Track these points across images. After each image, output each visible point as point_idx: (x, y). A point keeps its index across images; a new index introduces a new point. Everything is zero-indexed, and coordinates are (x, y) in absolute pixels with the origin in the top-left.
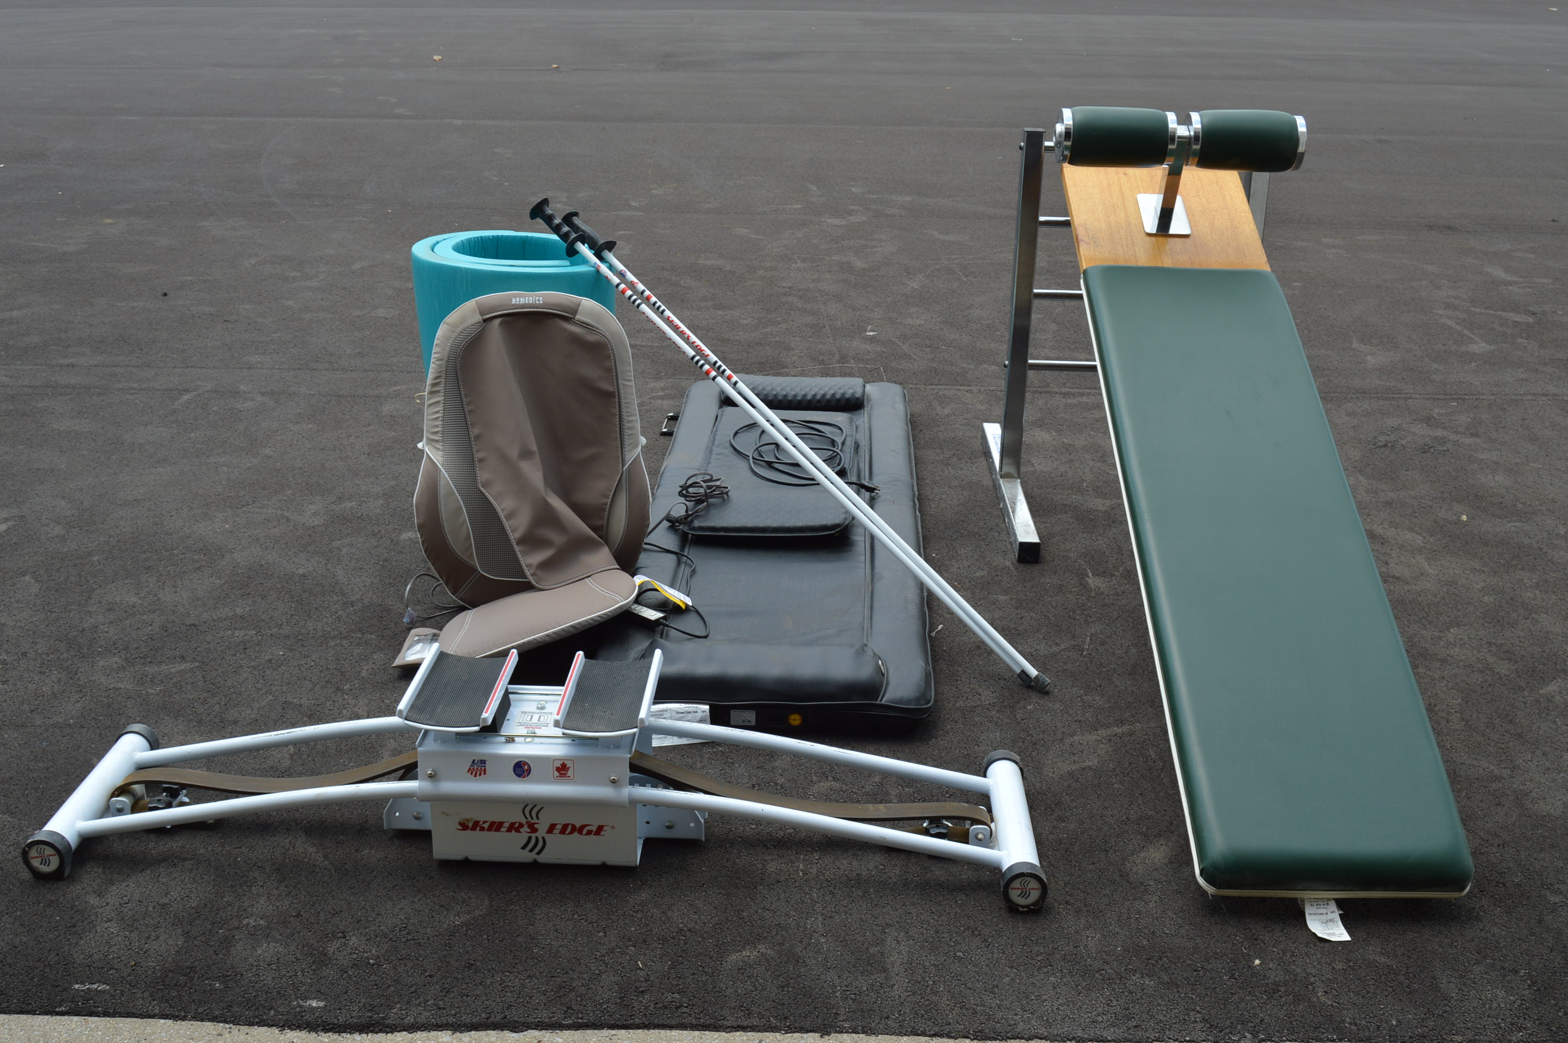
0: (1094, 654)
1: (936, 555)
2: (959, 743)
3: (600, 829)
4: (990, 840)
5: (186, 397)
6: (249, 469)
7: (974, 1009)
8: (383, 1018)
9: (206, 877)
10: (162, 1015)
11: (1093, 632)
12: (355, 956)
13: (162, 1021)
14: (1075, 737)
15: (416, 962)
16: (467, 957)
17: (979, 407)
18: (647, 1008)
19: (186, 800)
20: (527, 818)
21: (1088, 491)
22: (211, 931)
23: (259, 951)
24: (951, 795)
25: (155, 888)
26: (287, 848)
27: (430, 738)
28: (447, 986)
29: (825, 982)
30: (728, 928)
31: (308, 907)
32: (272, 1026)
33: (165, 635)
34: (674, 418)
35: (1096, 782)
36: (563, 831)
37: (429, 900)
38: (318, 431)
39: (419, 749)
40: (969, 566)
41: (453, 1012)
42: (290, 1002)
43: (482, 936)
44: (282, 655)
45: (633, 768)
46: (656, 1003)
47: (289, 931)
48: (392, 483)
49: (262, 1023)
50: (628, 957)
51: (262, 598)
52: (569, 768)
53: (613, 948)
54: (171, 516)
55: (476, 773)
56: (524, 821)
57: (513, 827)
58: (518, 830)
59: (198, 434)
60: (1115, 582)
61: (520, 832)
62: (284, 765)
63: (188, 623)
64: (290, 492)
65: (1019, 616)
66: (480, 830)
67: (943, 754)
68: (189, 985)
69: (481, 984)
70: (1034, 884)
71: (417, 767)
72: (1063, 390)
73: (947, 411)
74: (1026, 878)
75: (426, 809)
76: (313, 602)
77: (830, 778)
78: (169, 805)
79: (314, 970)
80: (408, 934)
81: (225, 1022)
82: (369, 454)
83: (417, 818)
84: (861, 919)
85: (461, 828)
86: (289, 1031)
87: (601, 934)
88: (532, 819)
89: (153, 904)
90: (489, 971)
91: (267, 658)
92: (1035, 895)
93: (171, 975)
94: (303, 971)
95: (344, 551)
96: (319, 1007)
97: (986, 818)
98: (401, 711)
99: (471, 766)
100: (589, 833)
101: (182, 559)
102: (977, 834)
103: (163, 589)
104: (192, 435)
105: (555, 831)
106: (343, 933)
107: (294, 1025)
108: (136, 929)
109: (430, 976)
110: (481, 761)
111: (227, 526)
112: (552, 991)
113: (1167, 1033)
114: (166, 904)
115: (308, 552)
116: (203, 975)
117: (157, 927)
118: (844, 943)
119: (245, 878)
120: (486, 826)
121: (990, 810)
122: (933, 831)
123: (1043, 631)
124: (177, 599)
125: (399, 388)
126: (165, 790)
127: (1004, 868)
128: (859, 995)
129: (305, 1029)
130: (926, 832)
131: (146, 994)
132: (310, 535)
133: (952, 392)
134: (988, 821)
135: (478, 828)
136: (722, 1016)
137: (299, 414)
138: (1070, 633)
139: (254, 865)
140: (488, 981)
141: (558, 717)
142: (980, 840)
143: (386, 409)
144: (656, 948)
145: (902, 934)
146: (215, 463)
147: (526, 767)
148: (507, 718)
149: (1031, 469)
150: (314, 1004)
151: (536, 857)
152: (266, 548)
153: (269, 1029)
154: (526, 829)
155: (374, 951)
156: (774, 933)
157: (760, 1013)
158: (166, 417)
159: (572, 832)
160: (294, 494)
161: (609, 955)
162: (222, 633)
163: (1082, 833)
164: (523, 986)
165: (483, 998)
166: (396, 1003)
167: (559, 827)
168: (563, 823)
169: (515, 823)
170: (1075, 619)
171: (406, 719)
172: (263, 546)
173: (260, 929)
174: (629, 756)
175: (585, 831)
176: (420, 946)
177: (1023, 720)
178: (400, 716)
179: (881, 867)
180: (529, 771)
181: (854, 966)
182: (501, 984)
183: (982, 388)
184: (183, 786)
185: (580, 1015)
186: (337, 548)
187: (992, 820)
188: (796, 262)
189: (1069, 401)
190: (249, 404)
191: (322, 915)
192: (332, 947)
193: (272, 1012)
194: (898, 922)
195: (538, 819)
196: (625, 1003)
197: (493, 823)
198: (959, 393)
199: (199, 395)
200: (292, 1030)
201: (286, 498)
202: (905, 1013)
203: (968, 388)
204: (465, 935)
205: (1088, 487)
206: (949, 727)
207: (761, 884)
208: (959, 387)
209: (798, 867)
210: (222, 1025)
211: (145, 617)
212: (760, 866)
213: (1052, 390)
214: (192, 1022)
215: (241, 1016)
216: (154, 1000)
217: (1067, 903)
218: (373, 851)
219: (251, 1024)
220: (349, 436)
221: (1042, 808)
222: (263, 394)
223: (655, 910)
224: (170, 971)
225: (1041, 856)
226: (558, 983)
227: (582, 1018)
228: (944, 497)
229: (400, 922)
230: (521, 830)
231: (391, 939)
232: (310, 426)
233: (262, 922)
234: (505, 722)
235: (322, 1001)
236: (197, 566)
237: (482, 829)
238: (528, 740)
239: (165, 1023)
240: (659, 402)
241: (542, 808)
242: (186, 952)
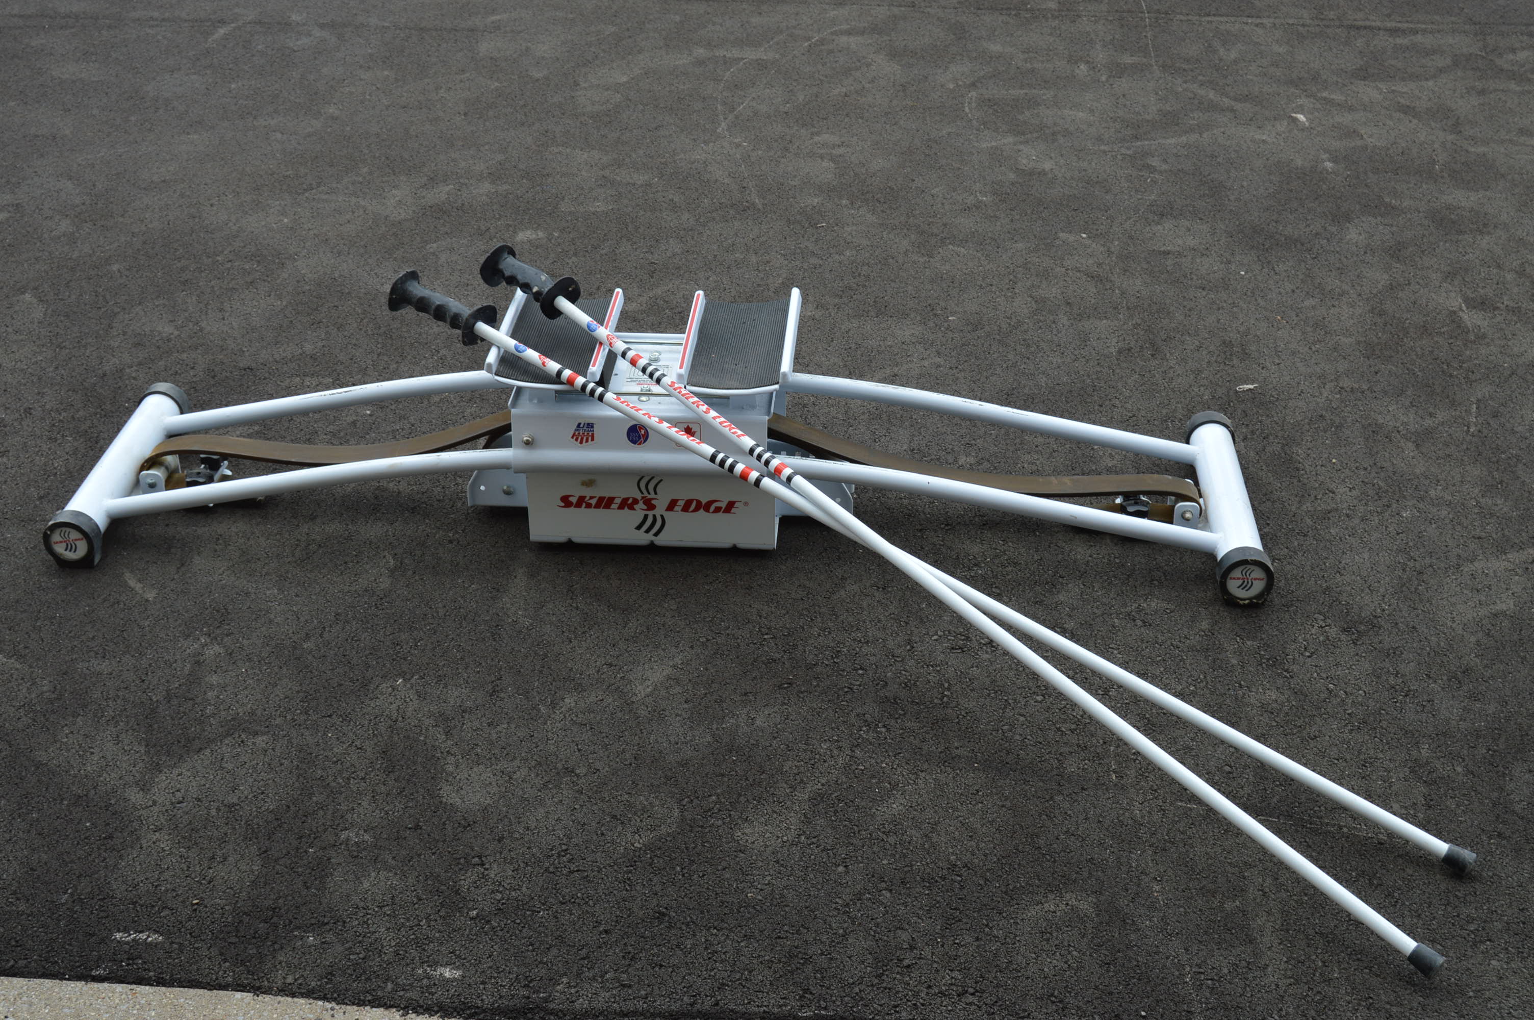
3: (730, 506)
4: (1200, 520)
19: (230, 473)
20: (642, 493)
27: (524, 399)
36: (686, 509)
39: (513, 411)
45: (772, 433)
52: (694, 433)
55: (582, 439)
56: (638, 496)
57: (627, 504)
58: (631, 507)
61: (634, 509)
66: (586, 507)
70: (1257, 573)
71: (510, 430)
74: (1247, 566)
75: (520, 483)
83: (510, 493)
85: (563, 504)
88: (649, 493)
92: (1258, 587)
97: (1193, 494)
98: (490, 365)
99: (576, 430)
100: (718, 510)
102: (1184, 513)
105: (676, 508)
110: (588, 424)
120: (593, 502)
121: (1197, 483)
126: (204, 461)
127: (1220, 555)
130: (1120, 510)
134: (1196, 496)
135: (584, 505)
141: (682, 371)
142: (1188, 520)
147: (643, 432)
148: (614, 371)
151: (653, 538)
154: (641, 505)
159: (696, 509)
167: (681, 503)
168: (686, 499)
169: (627, 499)
171: (496, 374)
174: (767, 418)
175: (712, 508)
178: (489, 371)
180: (646, 437)
184: (225, 456)
187: (1200, 496)
195: (656, 493)
197: (601, 499)
230: (635, 506)
234: (614, 376)
237: (589, 506)
238: (643, 398)
241: (661, 480)
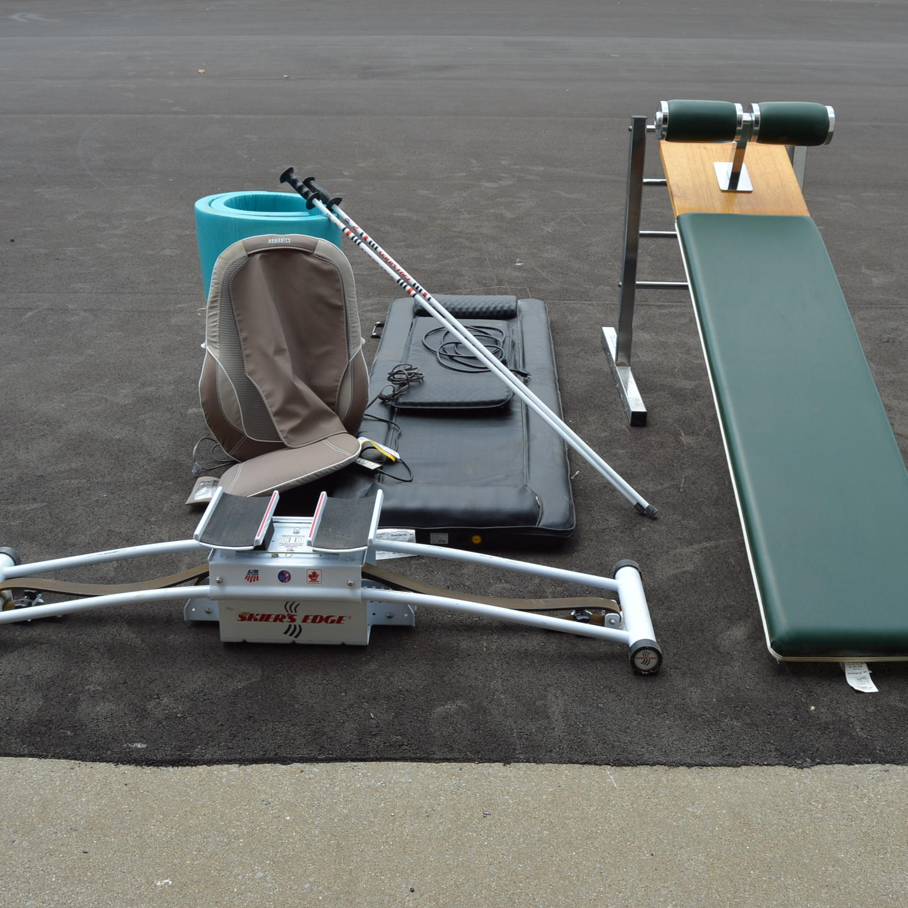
0: (688, 491)
1: (573, 421)
2: (594, 555)
3: (340, 619)
4: (619, 624)
5: (30, 314)
6: (77, 364)
7: (613, 744)
8: (189, 756)
9: (57, 656)
10: (31, 755)
11: (687, 475)
12: (167, 712)
13: (31, 759)
14: (677, 550)
15: (211, 715)
16: (247, 711)
17: (598, 316)
18: (378, 746)
19: (41, 601)
20: (288, 612)
21: (679, 375)
22: (62, 694)
23: (98, 709)
24: (590, 592)
25: (21, 664)
26: (115, 634)
27: (218, 555)
28: (234, 732)
29: (505, 726)
30: (434, 689)
31: (132, 676)
32: (110, 762)
33: (21, 483)
34: (381, 326)
35: (693, 581)
36: (314, 621)
37: (218, 671)
38: (126, 337)
39: (210, 563)
40: (596, 429)
41: (239, 751)
42: (121, 745)
43: (258, 696)
44: (106, 497)
45: (364, 575)
46: (385, 743)
47: (119, 694)
48: (181, 373)
49: (102, 760)
50: (363, 710)
51: (90, 457)
52: (318, 575)
53: (352, 704)
54: (23, 398)
55: (251, 580)
56: (285, 613)
57: (279, 618)
58: (281, 621)
59: (39, 339)
60: (700, 439)
61: (283, 622)
62: (110, 575)
63: (37, 475)
64: (107, 380)
65: (633, 464)
66: (254, 621)
67: (583, 563)
68: (48, 733)
69: (258, 730)
70: (652, 655)
71: (208, 576)
72: (658, 303)
73: (575, 319)
74: (647, 651)
75: (215, 607)
76: (127, 459)
77: (503, 581)
78: (30, 605)
79: (138, 722)
80: (204, 695)
81: (75, 759)
82: (163, 353)
83: (208, 613)
84: (529, 681)
85: (240, 619)
86: (121, 765)
87: (343, 694)
88: (292, 612)
89: (20, 676)
90: (263, 721)
91: (95, 499)
92: (653, 663)
93: (35, 726)
94: (130, 722)
95: (148, 422)
96: (143, 748)
97: (617, 608)
98: (197, 536)
99: (248, 574)
100: (333, 622)
101: (31, 429)
102: (611, 620)
103: (19, 451)
104: (35, 340)
105: (308, 621)
106: (157, 695)
107: (125, 761)
108: (9, 693)
109: (221, 725)
110: (255, 571)
111: (63, 405)
112: (310, 735)
113: (751, 759)
114: (29, 676)
115: (122, 423)
116: (58, 726)
117: (24, 692)
118: (517, 698)
119: (85, 657)
120: (259, 617)
121: (619, 603)
122: (579, 618)
123: (651, 475)
124: (29, 458)
125: (182, 305)
126: (26, 594)
127: (631, 644)
128: (530, 735)
129: (133, 763)
130: (574, 619)
131: (18, 740)
132: (122, 411)
133: (579, 305)
134: (618, 610)
135: (253, 619)
136: (432, 751)
137: (112, 325)
138: (670, 476)
139: (92, 648)
140: (264, 728)
141: (310, 539)
142: (613, 624)
143: (174, 320)
144: (383, 704)
145: (559, 691)
146: (53, 360)
147: (287, 575)
148: (272, 540)
149: (637, 359)
150: (139, 746)
151: (295, 639)
152: (92, 421)
153: (107, 764)
154: (287, 619)
155: (180, 708)
156: (467, 692)
157: (459, 749)
158: (17, 328)
159: (320, 622)
160: (110, 382)
161: (349, 709)
162: (62, 481)
163: (685, 618)
164: (289, 731)
165: (261, 740)
166: (198, 745)
167: (311, 618)
168: (314, 615)
169: (279, 615)
170: (673, 466)
171: (201, 541)
172: (89, 419)
173: (97, 693)
174: (361, 566)
175: (329, 621)
176: (214, 704)
177: (639, 538)
178: (196, 539)
179: (543, 644)
180: (289, 578)
181: (525, 715)
182: (272, 731)
183: (600, 302)
184: (39, 591)
185: (330, 752)
186: (143, 420)
187: (621, 610)
188: (463, 214)
189: (663, 311)
190: (75, 318)
191: (142, 682)
192: (150, 705)
193: (109, 752)
194: (556, 683)
195: (296, 612)
196: (362, 743)
197: (263, 616)
198: (584, 306)
199: (40, 312)
200: (124, 764)
201: (104, 385)
202: (563, 748)
203: (590, 302)
204: (246, 695)
205: (678, 372)
206: (587, 544)
207: (457, 657)
208: (583, 302)
209: (483, 644)
210: (73, 761)
211: (7, 471)
212: (456, 644)
213: (650, 303)
214: (52, 760)
215: (87, 755)
216: (24, 744)
217: (676, 668)
218: (177, 637)
219: (94, 761)
220: (148, 340)
221: (656, 601)
222: (85, 311)
223: (381, 677)
224: (35, 723)
225: (657, 635)
226: (314, 729)
227: (332, 754)
228: (576, 380)
229: (198, 687)
230: (284, 620)
231: (192, 699)
232: (120, 333)
233: (99, 688)
234: (271, 543)
235: (145, 743)
236: (42, 433)
237: (256, 620)
238: (289, 555)
239: (32, 761)
240: (369, 314)
241: (299, 604)
242: (46, 710)
